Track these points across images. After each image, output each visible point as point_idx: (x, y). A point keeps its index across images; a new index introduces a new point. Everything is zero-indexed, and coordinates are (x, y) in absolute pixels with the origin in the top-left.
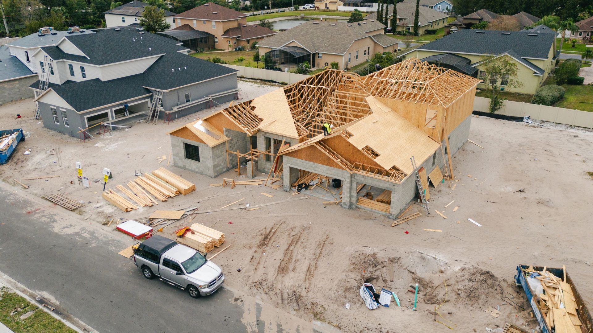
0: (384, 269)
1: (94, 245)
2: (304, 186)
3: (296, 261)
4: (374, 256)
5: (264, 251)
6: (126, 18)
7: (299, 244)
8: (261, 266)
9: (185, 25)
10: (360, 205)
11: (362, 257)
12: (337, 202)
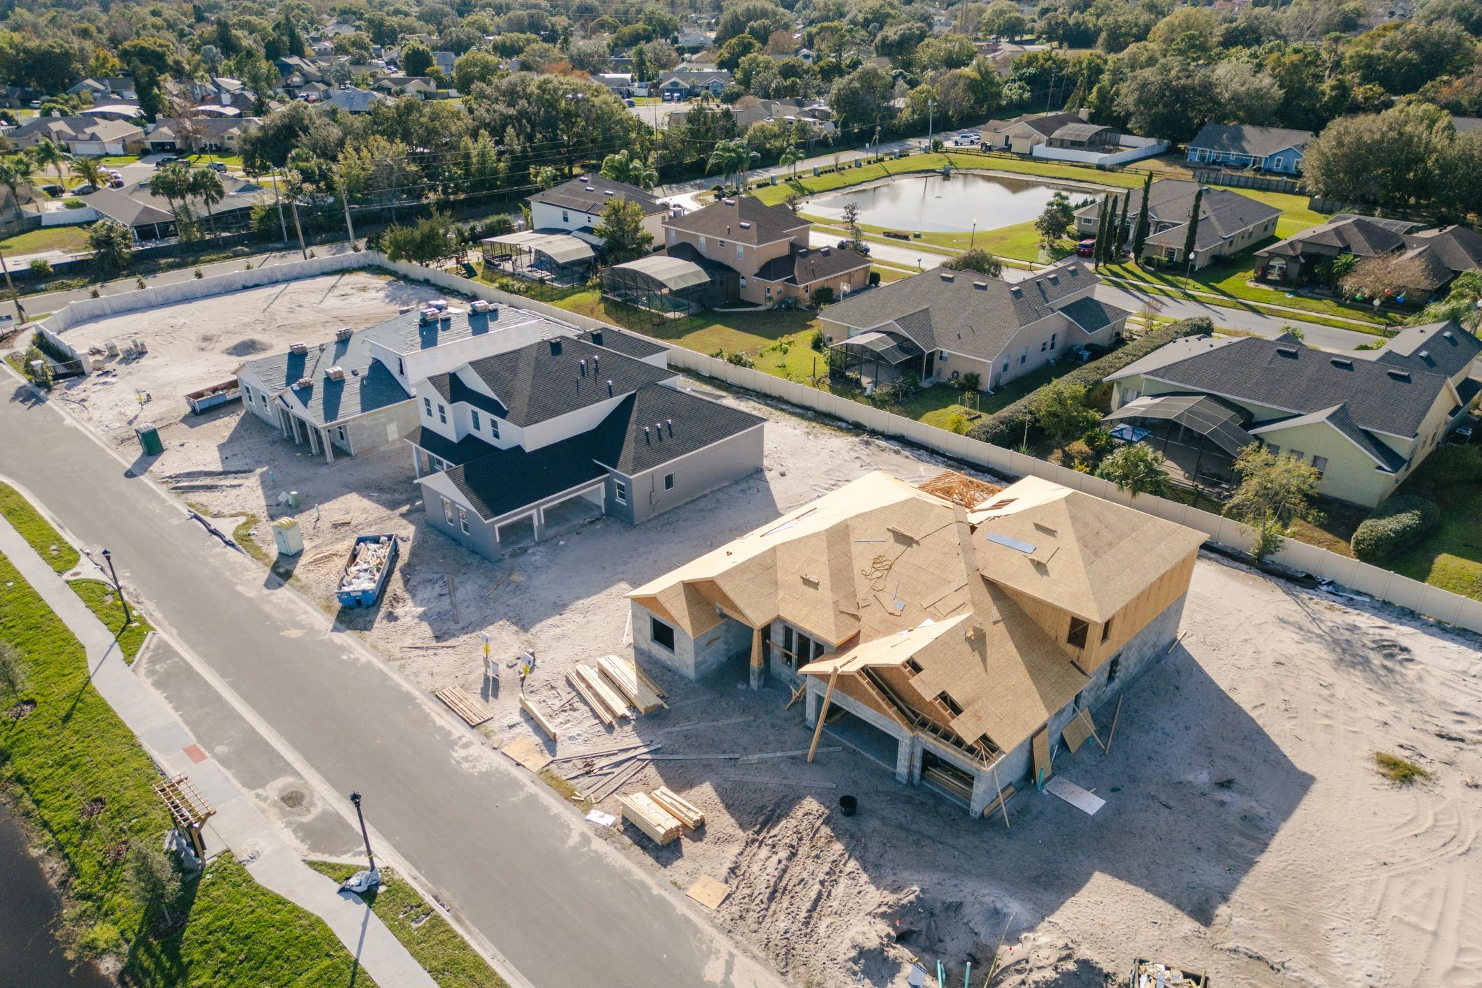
6: (571, 214)
9: (684, 244)
12: (889, 769)
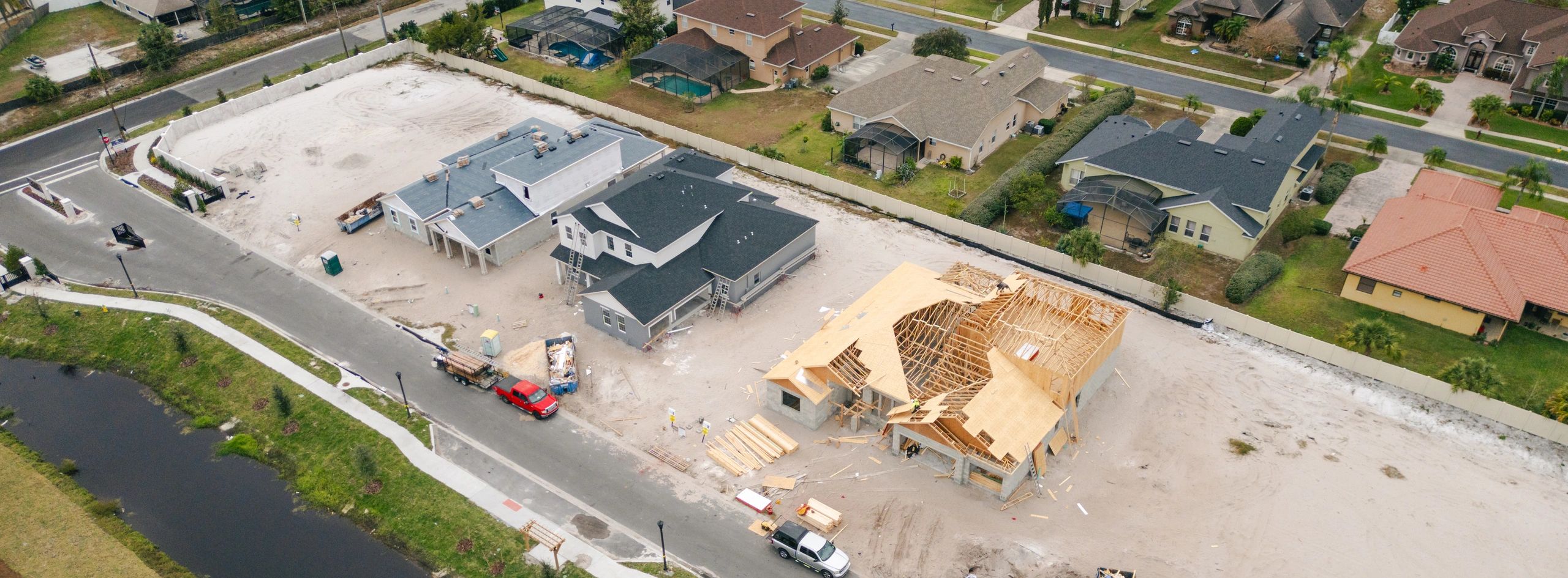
0: (988, 560)
1: (722, 518)
2: (913, 449)
3: (910, 546)
4: (979, 547)
5: (879, 533)
7: (911, 526)
8: (878, 551)
9: (695, 29)
10: (973, 482)
11: (969, 548)
12: (949, 475)
